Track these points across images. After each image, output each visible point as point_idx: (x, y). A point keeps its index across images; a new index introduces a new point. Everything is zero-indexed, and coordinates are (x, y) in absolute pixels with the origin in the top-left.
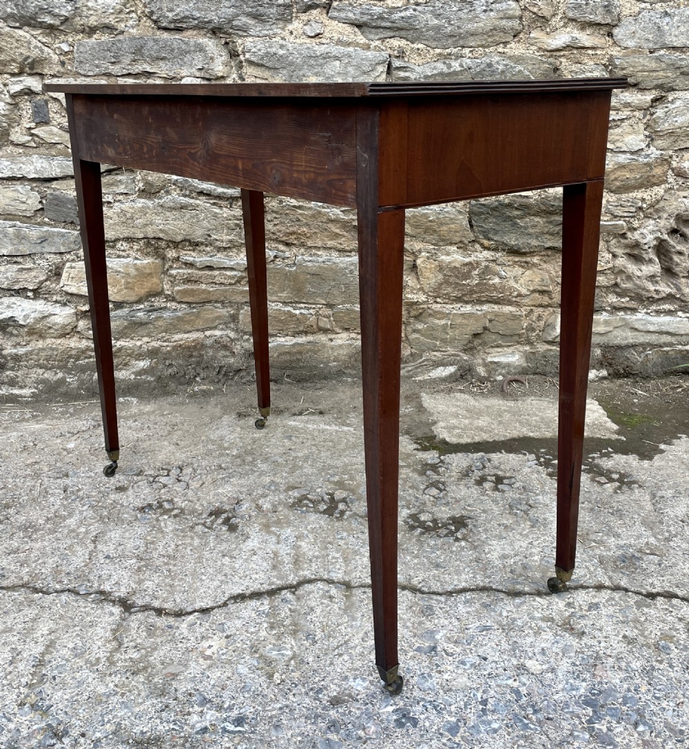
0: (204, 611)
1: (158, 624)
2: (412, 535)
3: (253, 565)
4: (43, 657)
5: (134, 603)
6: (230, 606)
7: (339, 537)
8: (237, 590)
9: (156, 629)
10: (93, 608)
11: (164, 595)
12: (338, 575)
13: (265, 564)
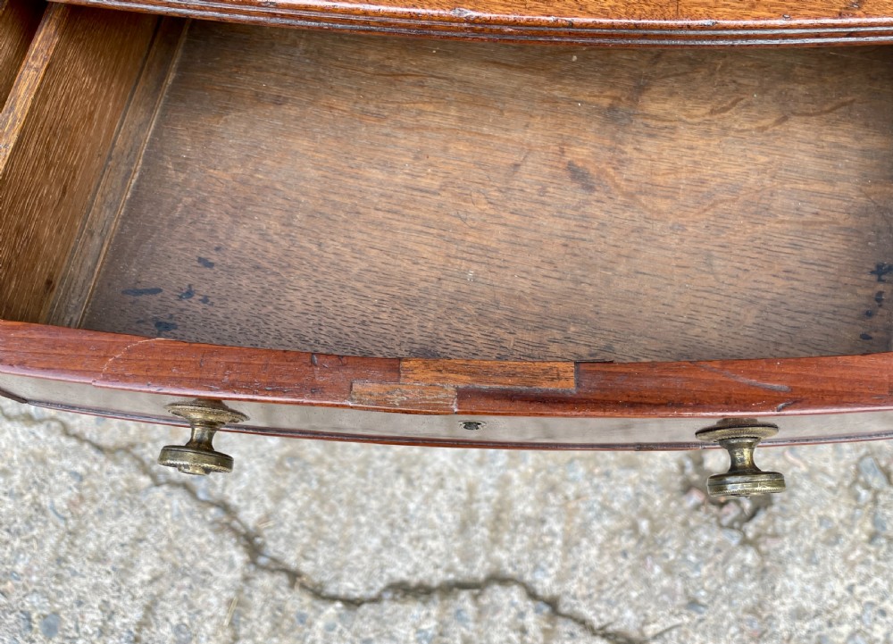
0: (352, 603)
1: (288, 607)
2: (680, 504)
3: (433, 516)
4: (139, 630)
5: (264, 544)
6: (385, 604)
7: (571, 475)
8: (400, 571)
9: (285, 616)
10: (209, 542)
11: (305, 540)
12: (545, 584)
13: (449, 516)
